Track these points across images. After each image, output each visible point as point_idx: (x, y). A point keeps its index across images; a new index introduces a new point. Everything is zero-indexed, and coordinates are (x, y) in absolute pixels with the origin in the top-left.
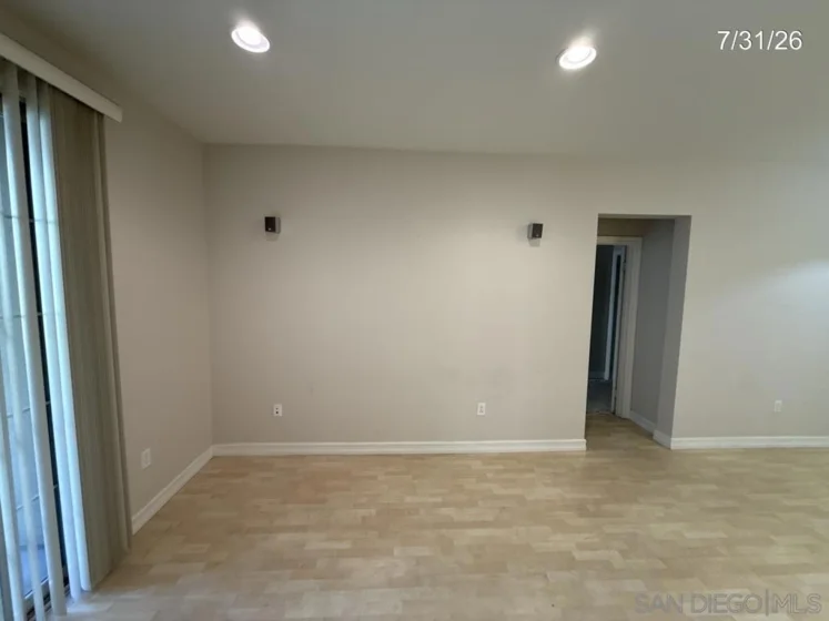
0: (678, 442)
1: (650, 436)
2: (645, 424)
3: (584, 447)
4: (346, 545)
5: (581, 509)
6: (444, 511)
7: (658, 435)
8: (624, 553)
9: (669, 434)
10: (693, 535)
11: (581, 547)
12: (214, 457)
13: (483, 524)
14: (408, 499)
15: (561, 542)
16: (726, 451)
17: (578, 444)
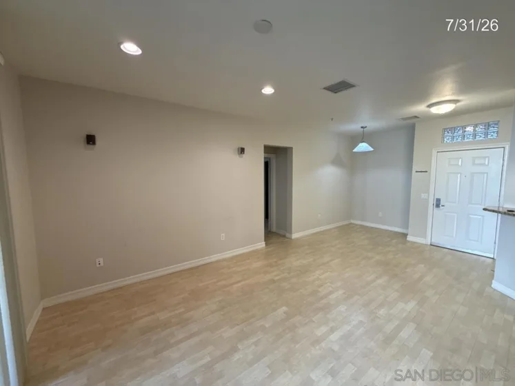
0: (295, 236)
1: (284, 236)
2: (282, 232)
3: (264, 245)
4: (182, 310)
5: (271, 266)
6: (219, 283)
7: (287, 235)
8: (289, 273)
9: (291, 233)
10: (305, 262)
11: (276, 276)
12: (44, 309)
13: (239, 282)
14: (201, 285)
15: (269, 277)
16: (307, 236)
17: (262, 245)
